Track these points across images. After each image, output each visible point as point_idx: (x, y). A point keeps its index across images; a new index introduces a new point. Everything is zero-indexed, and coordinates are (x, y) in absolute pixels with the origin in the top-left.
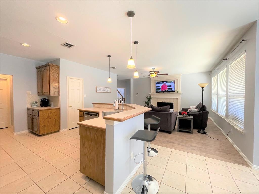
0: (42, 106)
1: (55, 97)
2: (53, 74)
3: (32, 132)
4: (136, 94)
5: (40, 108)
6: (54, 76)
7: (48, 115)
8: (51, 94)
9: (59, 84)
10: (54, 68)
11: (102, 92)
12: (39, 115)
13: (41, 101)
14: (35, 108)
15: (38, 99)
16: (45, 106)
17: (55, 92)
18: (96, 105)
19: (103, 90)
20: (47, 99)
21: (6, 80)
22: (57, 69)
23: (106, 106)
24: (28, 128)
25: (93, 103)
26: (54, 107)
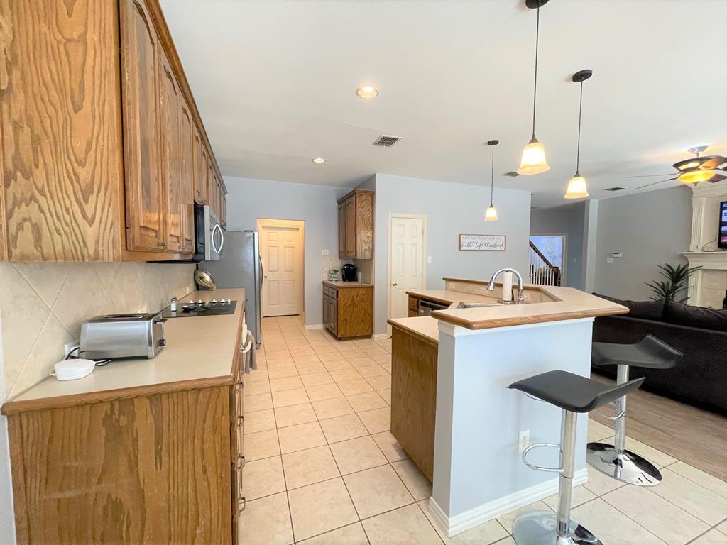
0: (344, 280)
1: (365, 260)
2: (362, 211)
3: (328, 330)
4: (611, 257)
5: (341, 284)
6: (364, 215)
7: (352, 300)
8: (359, 256)
9: (373, 234)
10: (363, 198)
11: (478, 248)
12: (337, 297)
13: (344, 269)
14: (334, 283)
15: (338, 264)
16: (349, 281)
17: (365, 250)
18: (453, 285)
19: (479, 244)
20: (353, 266)
21: (298, 229)
22: (370, 198)
23: (479, 289)
24: (324, 321)
25: (444, 279)
26: (364, 283)
